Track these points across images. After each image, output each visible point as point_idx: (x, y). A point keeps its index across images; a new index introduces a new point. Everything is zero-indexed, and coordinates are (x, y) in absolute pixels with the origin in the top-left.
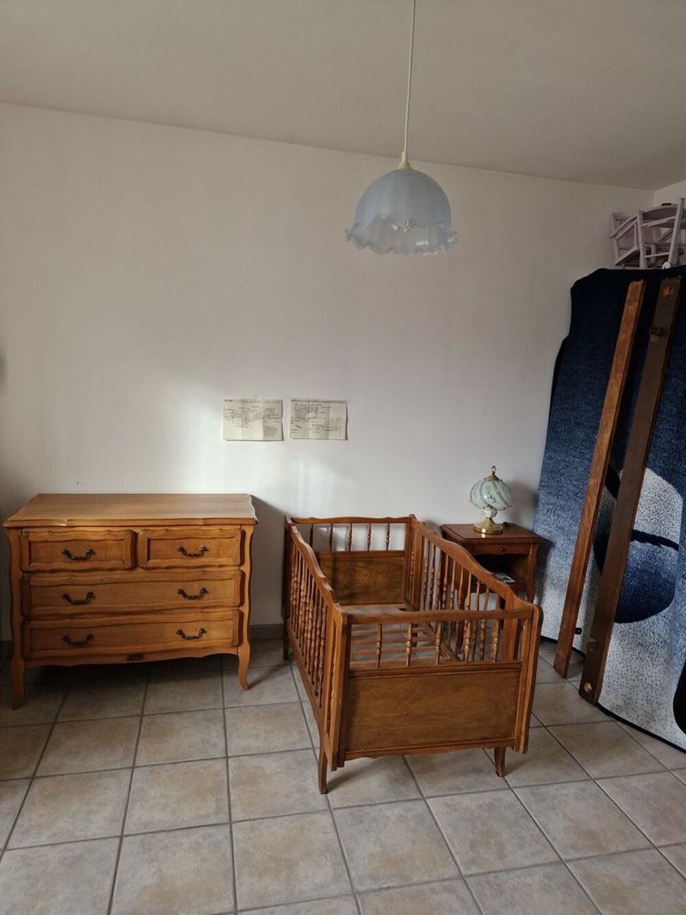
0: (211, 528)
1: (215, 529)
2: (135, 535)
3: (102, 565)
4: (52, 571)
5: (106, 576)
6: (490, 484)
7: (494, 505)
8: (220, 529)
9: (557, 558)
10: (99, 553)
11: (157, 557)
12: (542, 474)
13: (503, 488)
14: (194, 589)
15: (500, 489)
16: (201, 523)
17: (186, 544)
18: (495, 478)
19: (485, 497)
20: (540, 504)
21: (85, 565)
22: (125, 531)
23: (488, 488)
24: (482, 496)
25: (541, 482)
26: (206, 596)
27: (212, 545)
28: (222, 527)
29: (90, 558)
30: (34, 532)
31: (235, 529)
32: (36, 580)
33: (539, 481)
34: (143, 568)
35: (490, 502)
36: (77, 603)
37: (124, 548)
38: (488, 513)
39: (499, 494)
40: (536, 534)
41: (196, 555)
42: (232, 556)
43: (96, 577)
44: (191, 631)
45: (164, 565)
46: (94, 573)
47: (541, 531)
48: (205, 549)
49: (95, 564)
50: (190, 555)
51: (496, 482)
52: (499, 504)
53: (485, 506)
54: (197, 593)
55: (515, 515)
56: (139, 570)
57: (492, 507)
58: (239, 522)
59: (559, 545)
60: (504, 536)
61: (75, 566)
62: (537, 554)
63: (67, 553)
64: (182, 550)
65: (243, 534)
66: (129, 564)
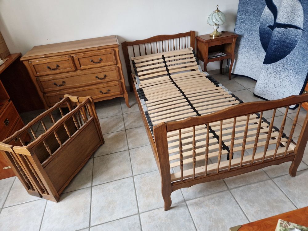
0: (102, 50)
1: (103, 51)
2: (73, 57)
3: (64, 70)
4: (46, 75)
5: (67, 74)
6: (216, 14)
7: (218, 23)
8: (105, 51)
9: (244, 42)
10: (61, 66)
11: (84, 65)
12: (239, 6)
13: (221, 15)
14: (101, 75)
15: (220, 15)
16: (96, 49)
17: (93, 58)
18: (218, 11)
19: (214, 21)
20: (238, 20)
21: (57, 71)
22: (68, 56)
23: (215, 16)
24: (212, 20)
25: (239, 9)
26: (107, 78)
27: (103, 57)
28: (106, 50)
29: (58, 68)
30: (34, 61)
31: (111, 50)
32: (42, 79)
33: (237, 8)
34: (80, 70)
35: (216, 22)
36: (60, 86)
37: (70, 63)
38: (215, 27)
39: (220, 18)
40: (235, 34)
41: (98, 63)
42: (113, 61)
43: (63, 75)
44: (105, 90)
45: (87, 68)
46: (62, 74)
47: (237, 32)
48: (101, 60)
49: (61, 71)
50: (96, 63)
51: (219, 12)
52: (220, 23)
53: (214, 24)
54: (103, 77)
55: (227, 27)
56: (79, 71)
57: (217, 25)
58: (112, 46)
59: (245, 37)
60: (222, 36)
61: (54, 72)
62: (236, 42)
63: (49, 68)
64: (92, 61)
65: (115, 51)
66: (74, 69)
